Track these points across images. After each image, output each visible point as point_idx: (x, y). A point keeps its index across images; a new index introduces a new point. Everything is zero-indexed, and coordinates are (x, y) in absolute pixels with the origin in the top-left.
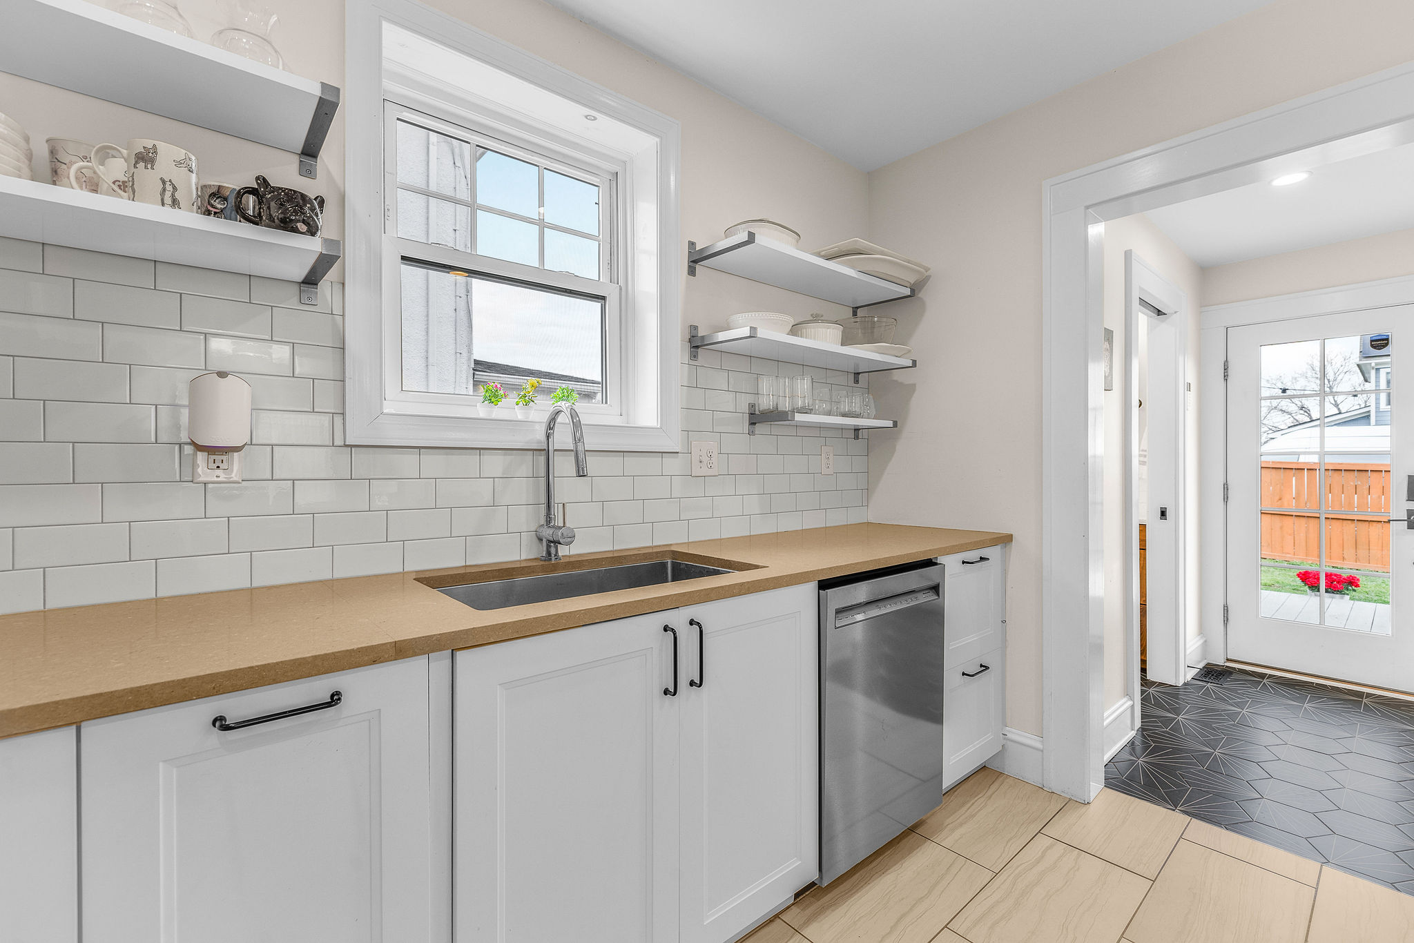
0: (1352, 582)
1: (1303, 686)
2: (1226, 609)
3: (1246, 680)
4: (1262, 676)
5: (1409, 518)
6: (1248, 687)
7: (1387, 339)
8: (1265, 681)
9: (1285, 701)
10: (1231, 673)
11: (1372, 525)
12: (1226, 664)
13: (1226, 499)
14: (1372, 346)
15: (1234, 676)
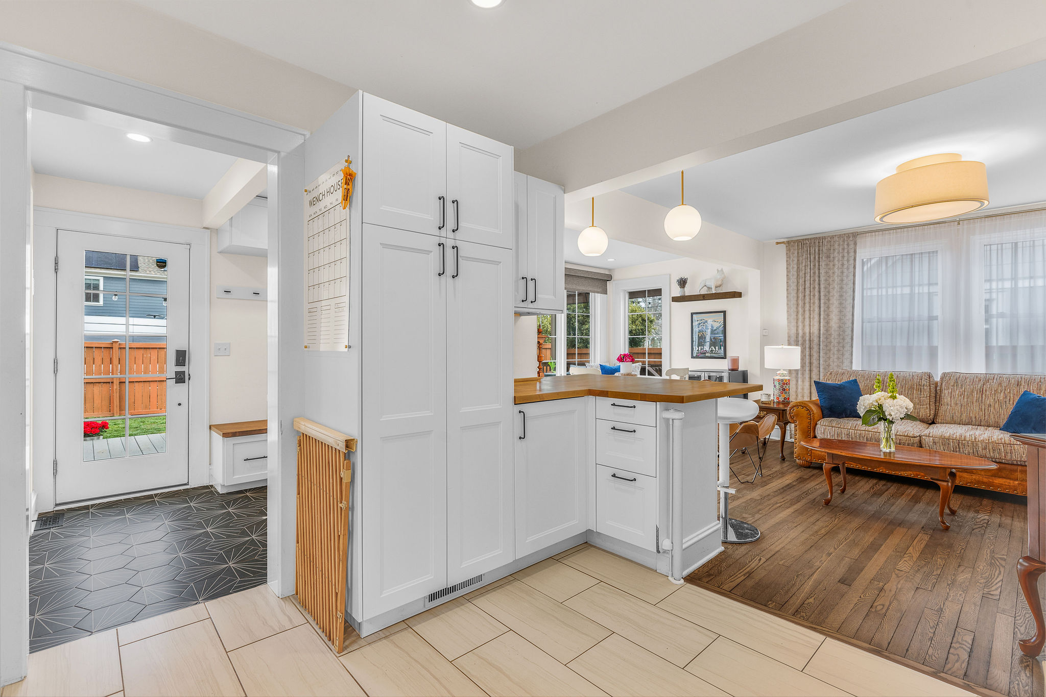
0: (105, 425)
1: (117, 504)
2: (55, 463)
3: (77, 515)
4: (87, 507)
5: (176, 377)
6: (82, 520)
7: (165, 263)
8: (91, 510)
9: (113, 519)
10: (63, 514)
11: (96, 385)
12: (55, 509)
13: (56, 371)
14: (157, 265)
15: (66, 516)
